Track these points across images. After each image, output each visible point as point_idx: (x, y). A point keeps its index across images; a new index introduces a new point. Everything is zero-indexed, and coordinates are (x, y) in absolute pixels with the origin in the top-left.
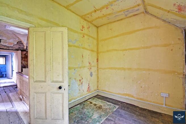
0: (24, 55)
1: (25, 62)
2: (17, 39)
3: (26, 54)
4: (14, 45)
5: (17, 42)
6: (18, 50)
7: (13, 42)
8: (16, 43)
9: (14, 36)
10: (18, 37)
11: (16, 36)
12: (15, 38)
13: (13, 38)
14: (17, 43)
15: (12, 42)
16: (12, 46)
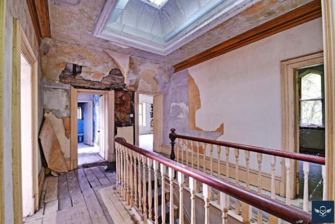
0: (119, 100)
1: (120, 115)
2: (111, 64)
3: (122, 96)
4: (104, 78)
5: (110, 70)
6: (108, 89)
7: (103, 72)
8: (107, 74)
9: (105, 57)
10: (113, 60)
11: (110, 57)
12: (106, 63)
13: (103, 63)
14: (110, 73)
15: (100, 72)
16: (100, 80)
